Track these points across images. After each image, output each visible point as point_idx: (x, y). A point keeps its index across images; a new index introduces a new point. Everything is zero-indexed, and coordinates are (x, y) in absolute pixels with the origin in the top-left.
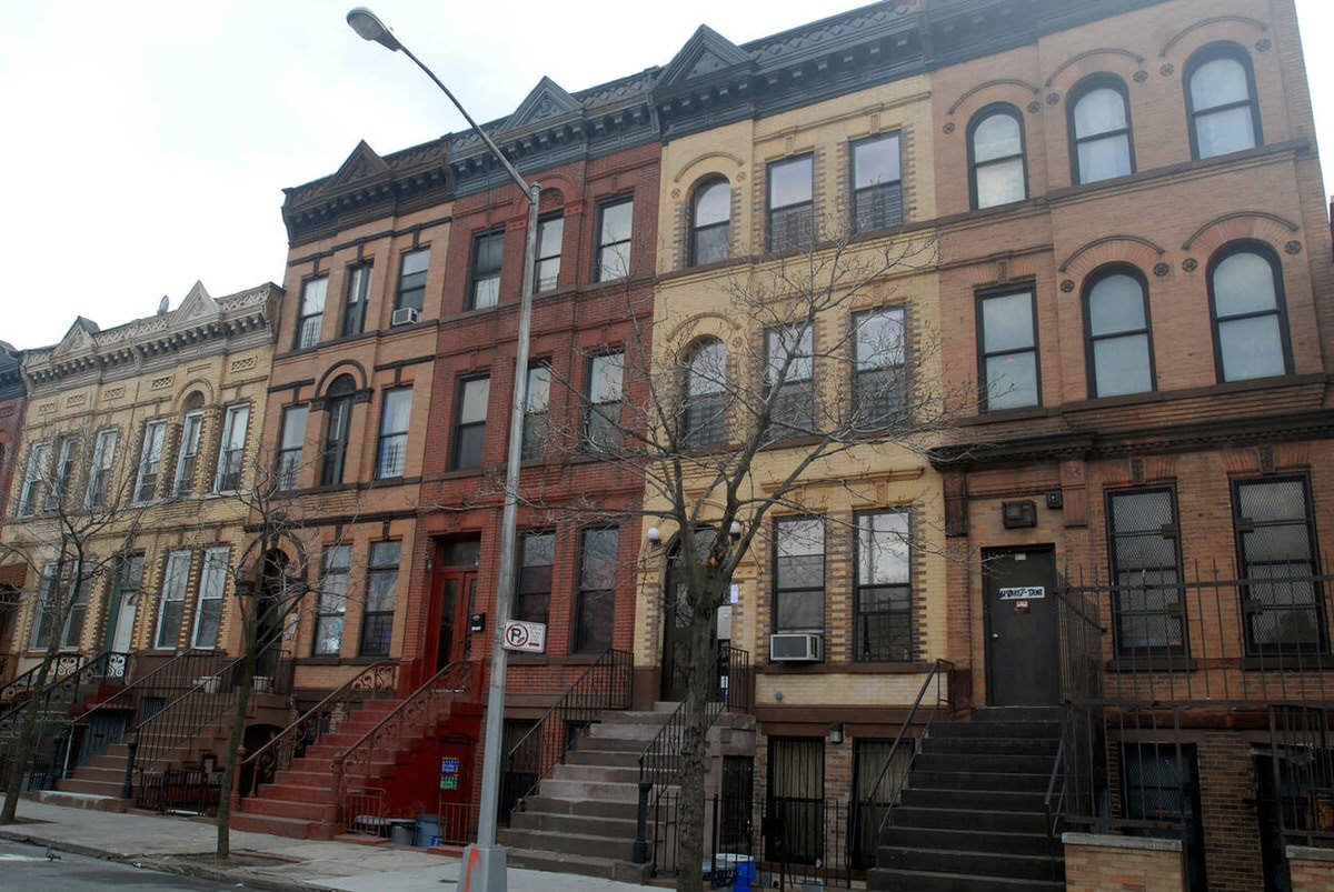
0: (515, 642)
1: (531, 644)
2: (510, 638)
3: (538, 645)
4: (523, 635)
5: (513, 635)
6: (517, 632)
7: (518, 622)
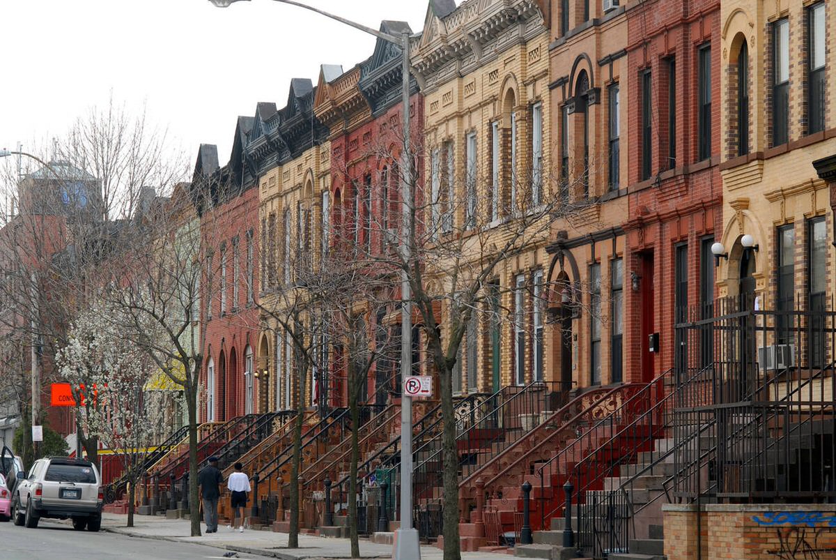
0: (412, 391)
1: (423, 391)
2: (408, 389)
3: (427, 391)
4: (417, 385)
5: (411, 386)
6: (413, 384)
7: (413, 377)
